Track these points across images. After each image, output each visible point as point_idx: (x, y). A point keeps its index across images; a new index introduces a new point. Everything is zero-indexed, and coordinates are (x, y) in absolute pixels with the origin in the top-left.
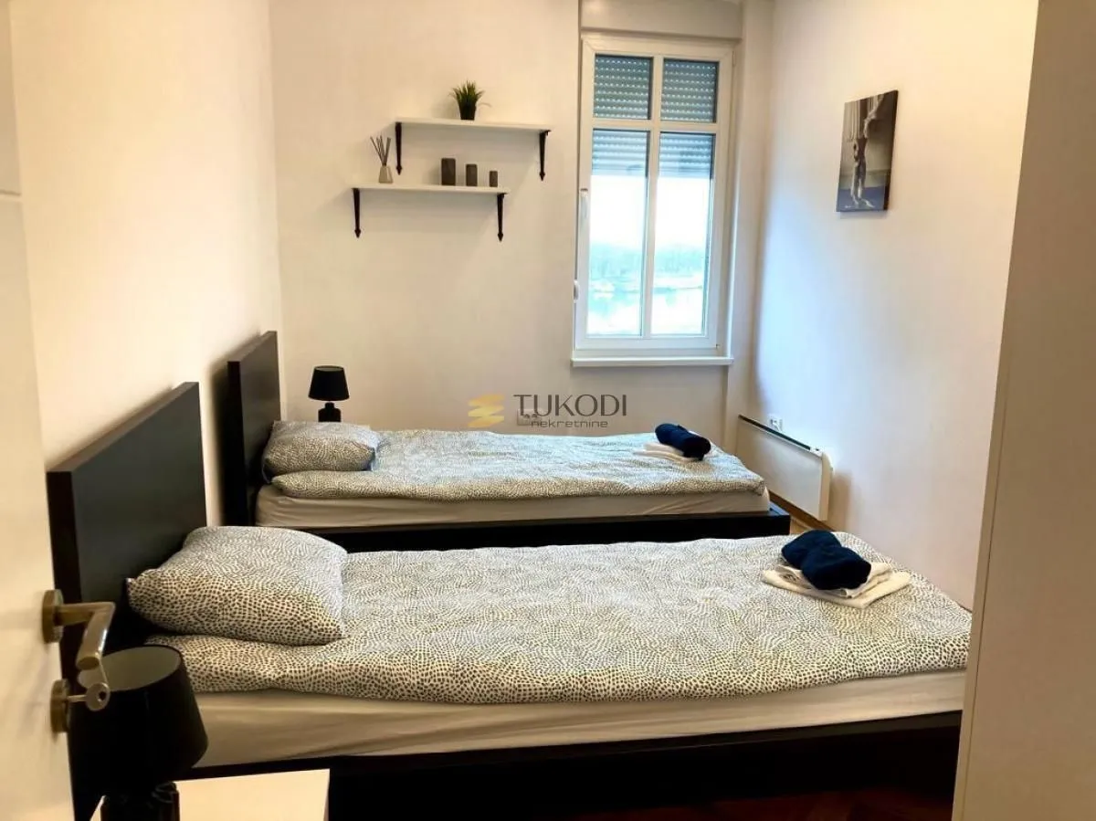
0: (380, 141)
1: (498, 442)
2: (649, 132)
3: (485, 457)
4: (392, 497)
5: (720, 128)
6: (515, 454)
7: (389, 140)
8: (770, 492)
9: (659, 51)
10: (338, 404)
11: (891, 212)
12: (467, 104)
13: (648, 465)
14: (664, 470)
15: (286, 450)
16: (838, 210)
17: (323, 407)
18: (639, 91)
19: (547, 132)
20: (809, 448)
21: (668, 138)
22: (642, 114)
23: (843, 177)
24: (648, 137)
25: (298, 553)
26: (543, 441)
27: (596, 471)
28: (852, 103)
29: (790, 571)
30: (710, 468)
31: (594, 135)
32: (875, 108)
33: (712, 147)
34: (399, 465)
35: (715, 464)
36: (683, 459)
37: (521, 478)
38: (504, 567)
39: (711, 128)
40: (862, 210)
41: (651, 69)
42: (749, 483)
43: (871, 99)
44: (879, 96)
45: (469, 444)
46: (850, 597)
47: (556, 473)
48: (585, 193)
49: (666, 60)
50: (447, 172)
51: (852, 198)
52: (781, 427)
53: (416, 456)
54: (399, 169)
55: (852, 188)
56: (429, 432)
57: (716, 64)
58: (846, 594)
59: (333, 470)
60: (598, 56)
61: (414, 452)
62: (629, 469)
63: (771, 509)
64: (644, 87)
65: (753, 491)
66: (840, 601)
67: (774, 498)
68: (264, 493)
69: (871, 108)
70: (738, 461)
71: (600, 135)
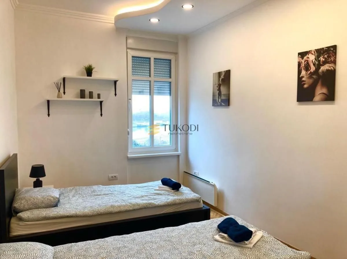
0: (57, 84)
1: (104, 189)
2: (150, 81)
3: (101, 196)
4: (68, 217)
5: (172, 80)
6: (112, 194)
7: (61, 83)
8: (203, 201)
9: (152, 56)
10: (41, 179)
11: (231, 107)
12: (89, 71)
13: (161, 194)
14: (167, 196)
15: (22, 202)
16: (213, 106)
17: (35, 180)
18: (146, 68)
19: (117, 81)
20: (209, 182)
21: (156, 83)
22: (148, 75)
23: (214, 96)
24: (150, 83)
25: (35, 255)
26: (121, 187)
27: (143, 198)
28: (215, 73)
29: (223, 235)
30: (182, 194)
31: (132, 82)
32: (223, 75)
33: (170, 86)
34: (69, 203)
35: (183, 191)
36: (173, 191)
37: (116, 204)
38: (118, 246)
39: (170, 80)
40: (221, 105)
41: (150, 61)
42: (196, 198)
43: (222, 72)
44: (224, 71)
45: (94, 191)
46: (247, 244)
47: (130, 201)
48: (130, 100)
49: (155, 59)
50: (82, 94)
51: (217, 102)
52: (198, 175)
53: (74, 198)
54: (64, 93)
55: (217, 99)
56: (78, 187)
57: (170, 60)
58: (245, 243)
59: (42, 208)
60: (133, 57)
61: (73, 196)
62: (155, 196)
63: (203, 207)
64: (148, 67)
65: (197, 201)
66: (244, 246)
67: (204, 202)
68: (13, 220)
69: (222, 75)
70: (190, 190)
71: (134, 82)
